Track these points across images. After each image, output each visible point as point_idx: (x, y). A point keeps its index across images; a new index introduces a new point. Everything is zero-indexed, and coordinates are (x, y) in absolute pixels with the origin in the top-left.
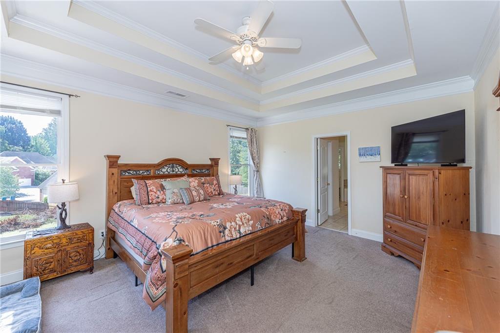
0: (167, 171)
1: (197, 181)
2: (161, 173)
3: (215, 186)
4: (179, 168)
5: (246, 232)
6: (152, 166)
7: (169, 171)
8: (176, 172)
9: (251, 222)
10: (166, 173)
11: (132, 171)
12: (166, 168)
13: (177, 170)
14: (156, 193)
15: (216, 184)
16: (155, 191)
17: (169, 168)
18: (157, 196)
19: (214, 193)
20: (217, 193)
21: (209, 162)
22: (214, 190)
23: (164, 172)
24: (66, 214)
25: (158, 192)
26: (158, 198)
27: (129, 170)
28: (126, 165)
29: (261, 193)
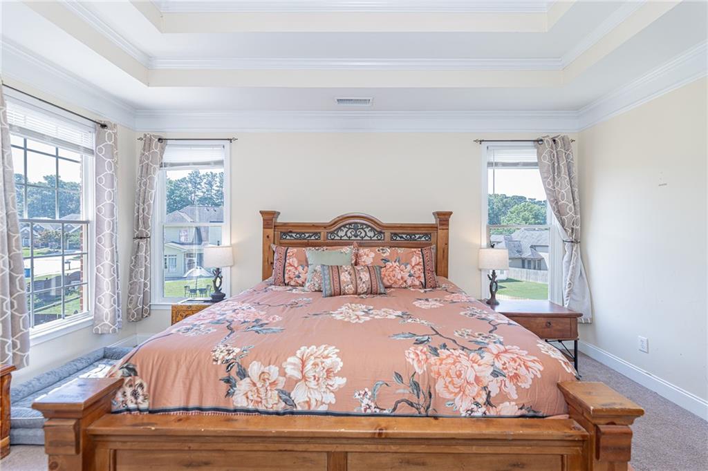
0: (346, 235)
1: (373, 255)
2: (337, 238)
3: (413, 267)
4: (367, 230)
5: (308, 403)
6: (322, 227)
7: (349, 234)
8: (362, 237)
9: (339, 382)
10: (345, 238)
11: (294, 233)
12: (345, 230)
13: (363, 234)
14: (296, 268)
15: (418, 264)
16: (296, 266)
17: (350, 230)
18: (297, 273)
19: (409, 282)
20: (417, 283)
21: (432, 221)
22: (410, 276)
23: (341, 237)
24: (221, 282)
25: (300, 268)
26: (299, 277)
27: (291, 232)
28: (285, 225)
29: (584, 297)
